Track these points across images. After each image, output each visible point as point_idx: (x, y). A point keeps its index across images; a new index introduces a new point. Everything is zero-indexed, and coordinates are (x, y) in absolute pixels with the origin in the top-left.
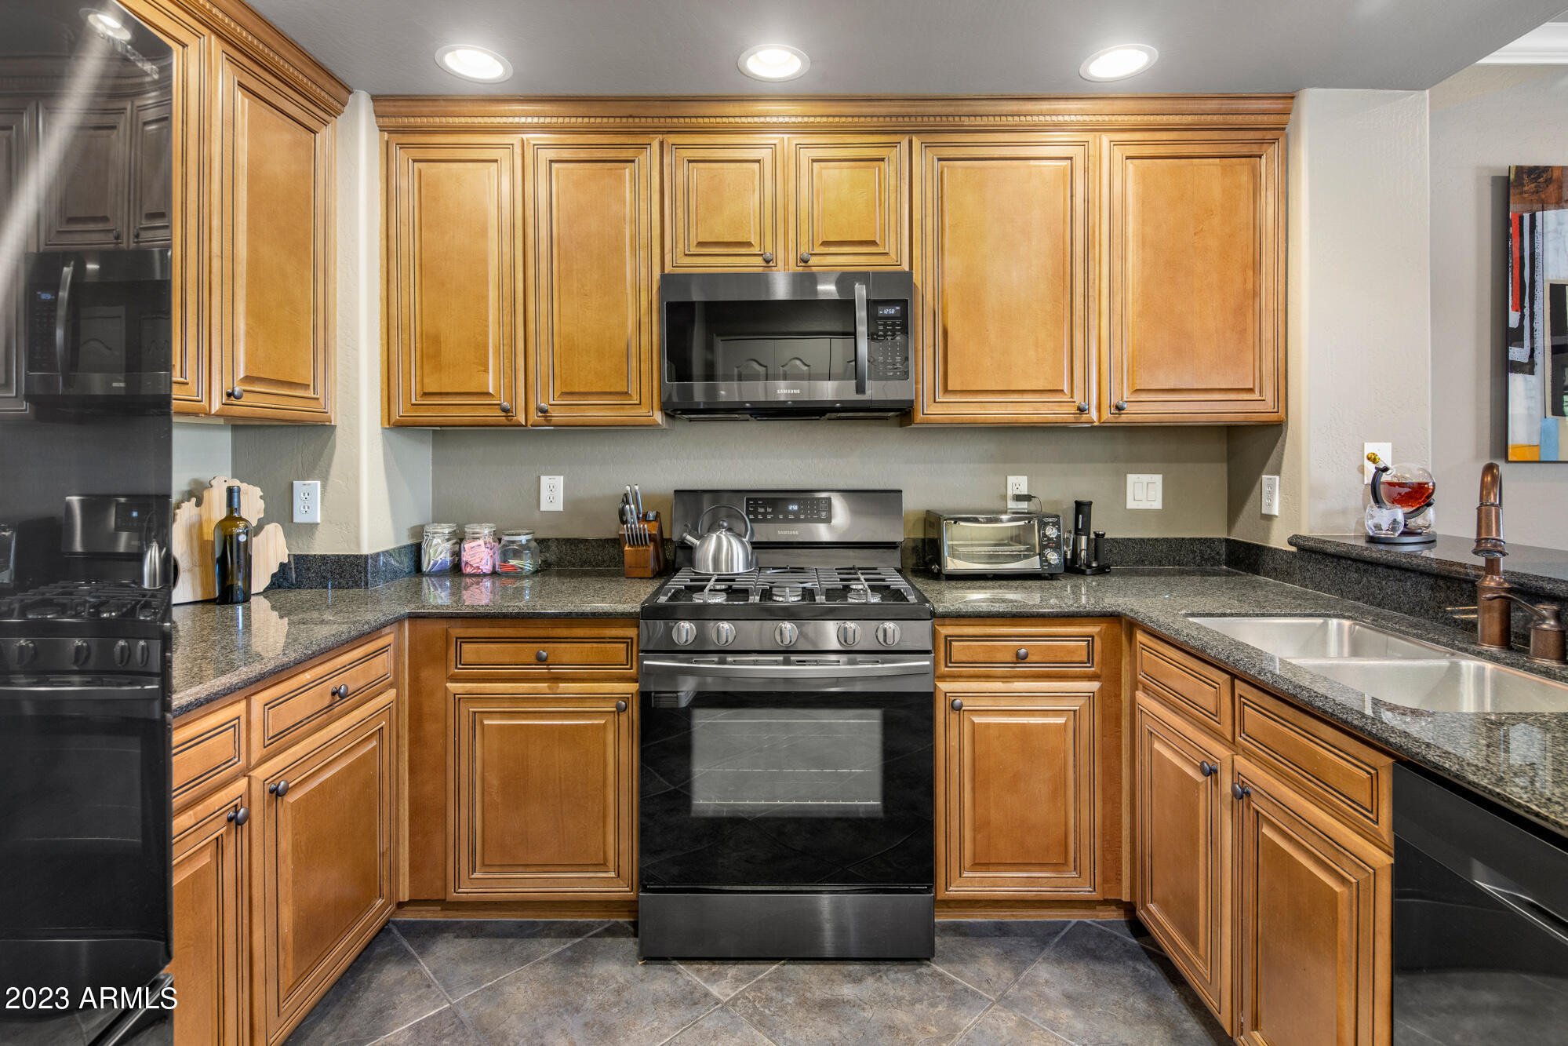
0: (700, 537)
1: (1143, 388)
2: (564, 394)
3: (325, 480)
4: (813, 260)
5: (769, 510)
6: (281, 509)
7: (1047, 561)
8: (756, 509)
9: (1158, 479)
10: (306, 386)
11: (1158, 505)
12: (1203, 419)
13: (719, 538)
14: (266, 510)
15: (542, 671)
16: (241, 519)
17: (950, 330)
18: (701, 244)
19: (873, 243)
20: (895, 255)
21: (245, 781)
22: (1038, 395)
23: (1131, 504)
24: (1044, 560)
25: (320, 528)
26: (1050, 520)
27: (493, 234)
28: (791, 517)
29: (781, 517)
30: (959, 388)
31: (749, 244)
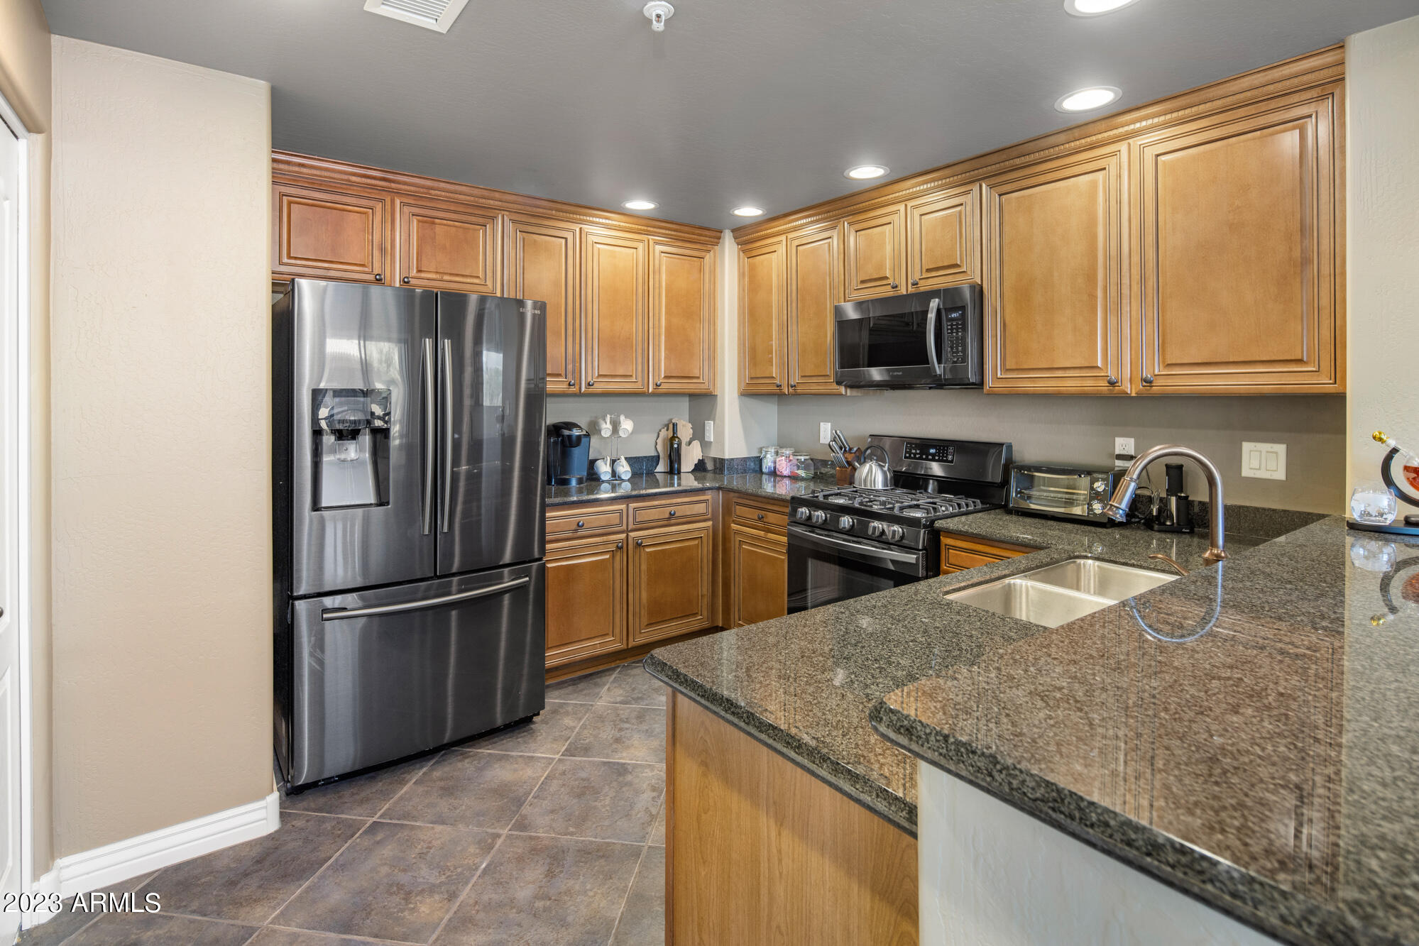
0: (860, 464)
1: (1174, 362)
2: (802, 376)
3: (714, 420)
4: (922, 283)
5: (918, 452)
6: (699, 434)
7: (1092, 510)
8: (911, 450)
9: (1281, 449)
10: (698, 378)
11: (1280, 475)
12: (1243, 390)
13: (871, 466)
14: (693, 434)
15: (760, 524)
16: (677, 437)
17: (1007, 322)
18: (863, 282)
19: (956, 266)
20: (973, 272)
21: (625, 535)
22: (1078, 371)
23: (1246, 472)
24: (1090, 509)
25: (713, 445)
26: (1100, 476)
27: (774, 290)
28: (930, 457)
29: (924, 457)
30: (1014, 367)
31: (886, 278)
